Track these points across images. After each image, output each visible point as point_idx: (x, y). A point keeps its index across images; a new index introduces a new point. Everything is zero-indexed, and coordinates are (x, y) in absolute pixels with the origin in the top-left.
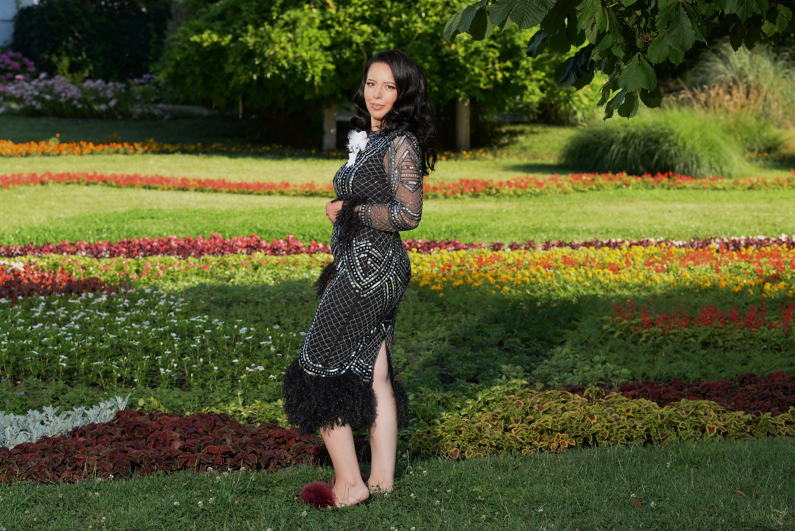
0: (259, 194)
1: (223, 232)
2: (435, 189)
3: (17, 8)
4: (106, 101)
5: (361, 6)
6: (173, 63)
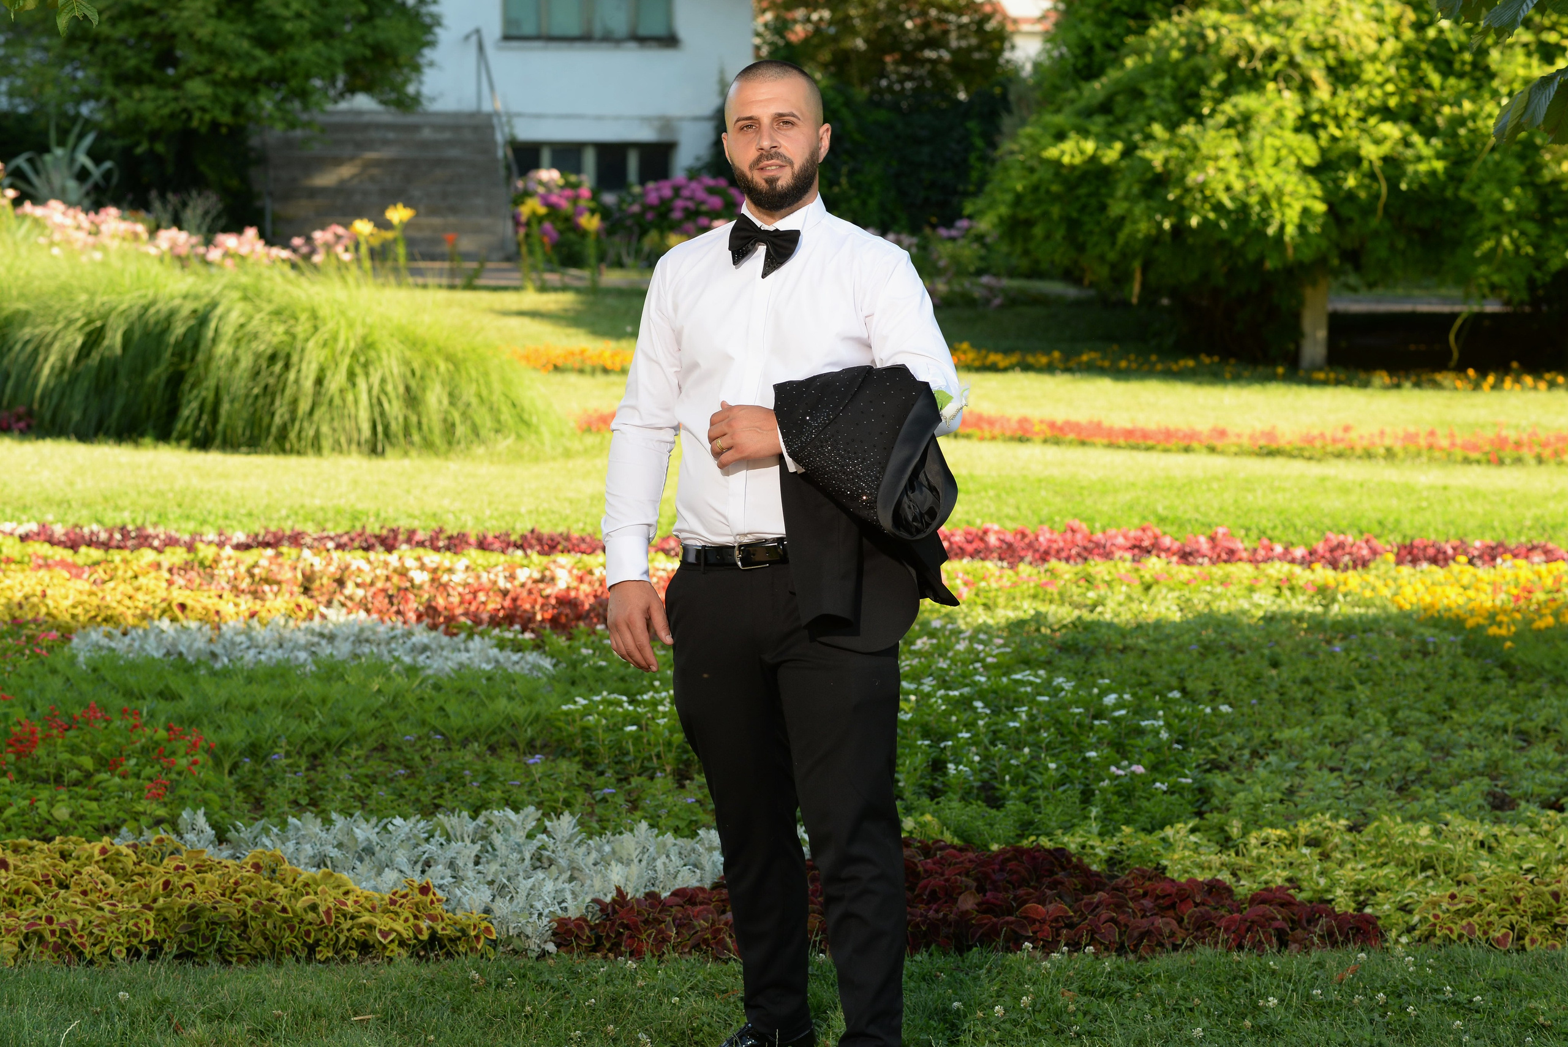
0: (1166, 451)
1: (1091, 520)
2: (1518, 445)
5: (1381, 86)
6: (1009, 197)
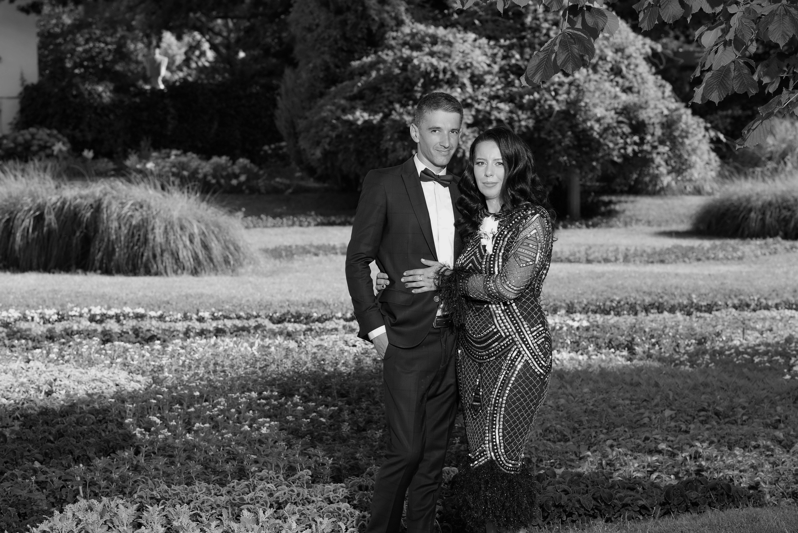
3: (22, 84)
4: (236, 176)
5: (493, 86)
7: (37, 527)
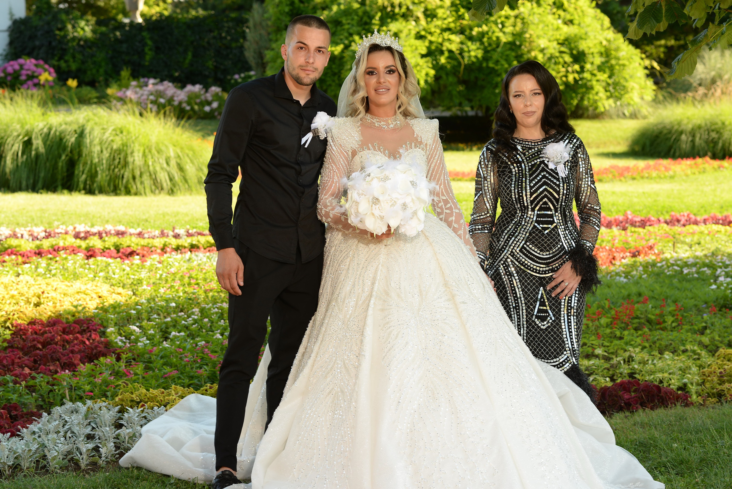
3: (11, 18)
4: (209, 103)
7: (27, 428)
